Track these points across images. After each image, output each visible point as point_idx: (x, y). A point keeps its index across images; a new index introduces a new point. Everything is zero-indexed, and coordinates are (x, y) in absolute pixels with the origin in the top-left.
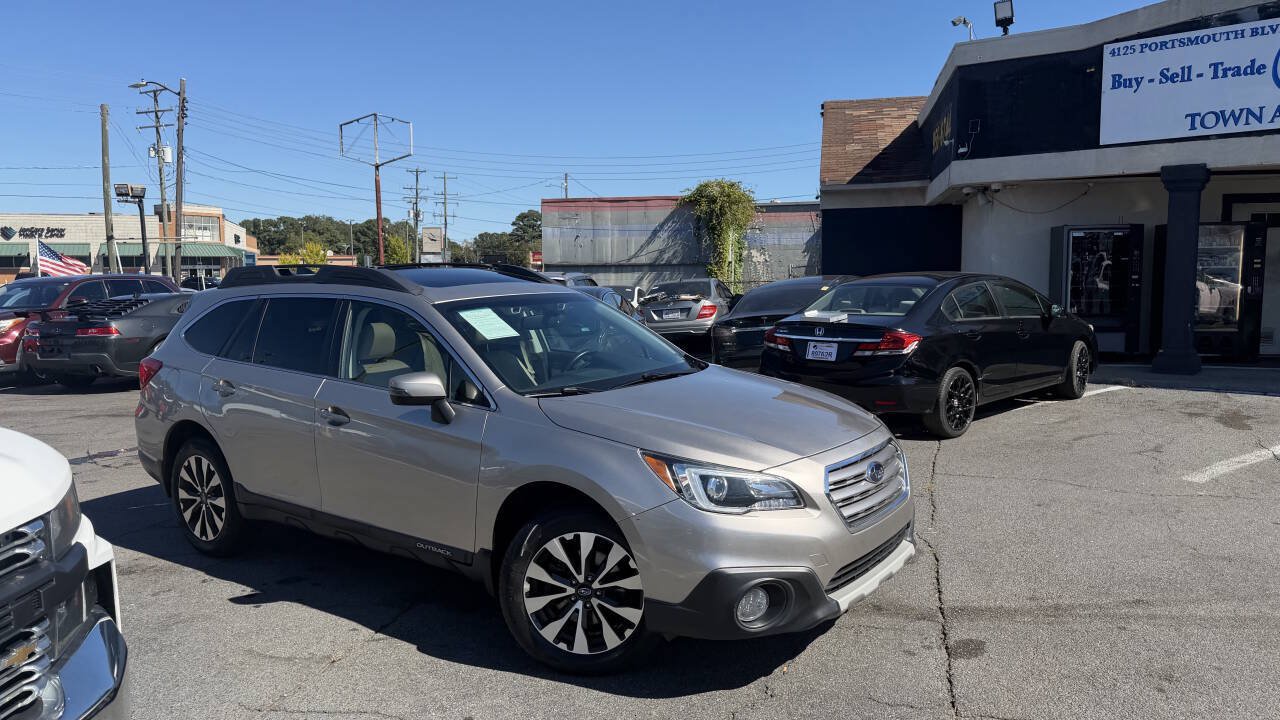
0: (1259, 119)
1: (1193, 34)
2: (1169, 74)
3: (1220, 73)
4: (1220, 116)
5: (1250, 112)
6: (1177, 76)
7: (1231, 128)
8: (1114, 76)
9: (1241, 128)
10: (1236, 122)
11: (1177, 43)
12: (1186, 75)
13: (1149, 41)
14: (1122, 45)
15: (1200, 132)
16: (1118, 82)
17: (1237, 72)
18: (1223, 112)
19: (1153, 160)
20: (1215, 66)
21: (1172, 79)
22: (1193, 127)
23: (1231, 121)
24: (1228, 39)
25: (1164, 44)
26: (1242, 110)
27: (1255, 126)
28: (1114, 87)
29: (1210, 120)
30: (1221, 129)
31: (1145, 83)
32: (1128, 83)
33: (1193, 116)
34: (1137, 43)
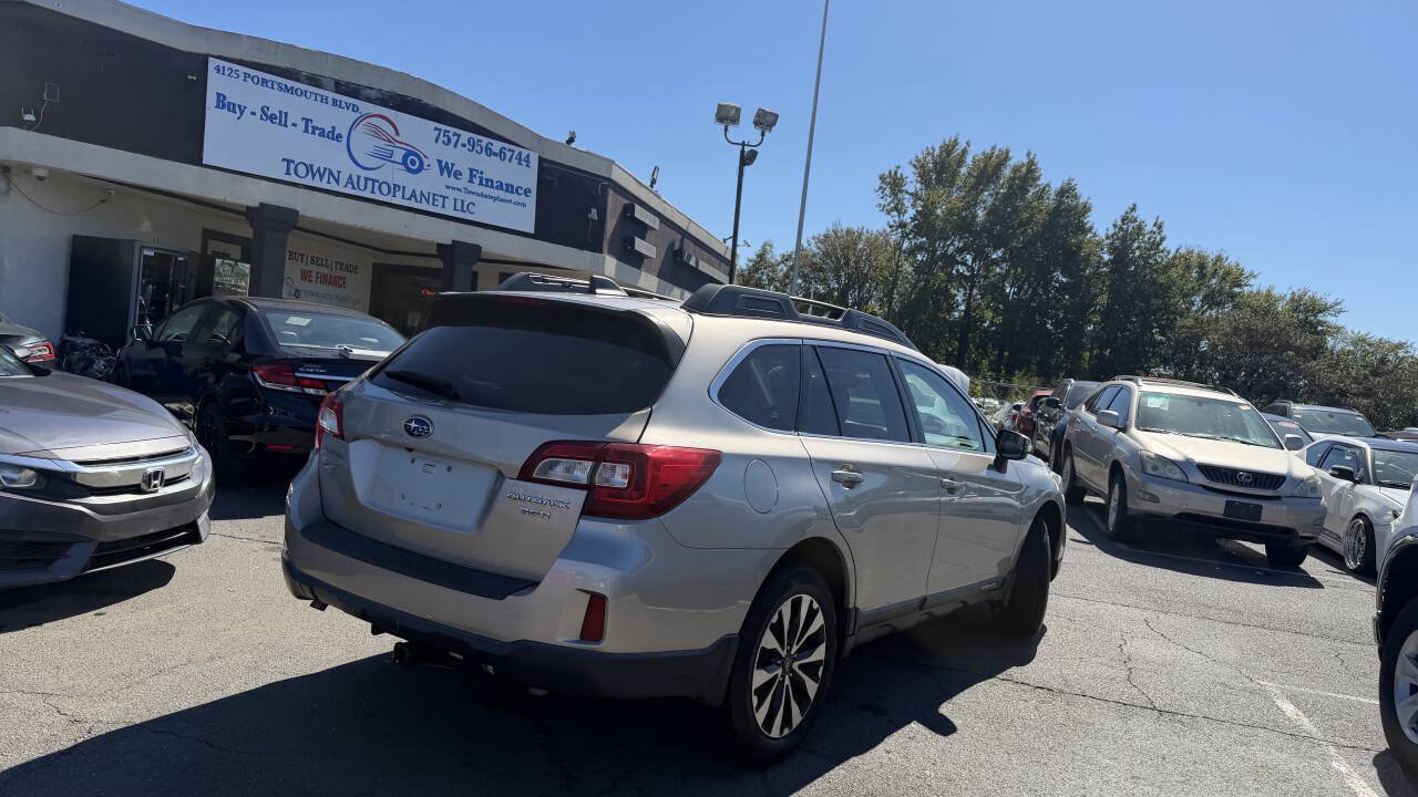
0: (337, 181)
1: (290, 83)
2: (269, 114)
3: (310, 130)
4: (309, 168)
5: (331, 173)
6: (276, 118)
7: (317, 183)
8: (219, 95)
9: (323, 185)
10: (321, 177)
11: (276, 86)
12: (281, 119)
13: (253, 72)
14: (228, 65)
15: (293, 179)
16: (222, 102)
17: (322, 134)
18: (312, 166)
19: (252, 195)
20: (307, 121)
21: (272, 118)
22: (288, 173)
23: (317, 175)
24: (316, 99)
25: (264, 82)
26: (325, 169)
27: (333, 186)
28: (217, 107)
29: (302, 170)
30: (308, 181)
31: (247, 112)
32: (231, 107)
33: (289, 162)
34: (242, 69)
